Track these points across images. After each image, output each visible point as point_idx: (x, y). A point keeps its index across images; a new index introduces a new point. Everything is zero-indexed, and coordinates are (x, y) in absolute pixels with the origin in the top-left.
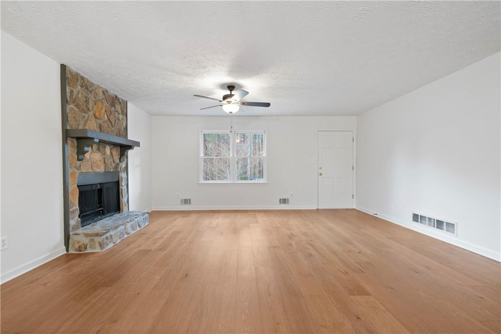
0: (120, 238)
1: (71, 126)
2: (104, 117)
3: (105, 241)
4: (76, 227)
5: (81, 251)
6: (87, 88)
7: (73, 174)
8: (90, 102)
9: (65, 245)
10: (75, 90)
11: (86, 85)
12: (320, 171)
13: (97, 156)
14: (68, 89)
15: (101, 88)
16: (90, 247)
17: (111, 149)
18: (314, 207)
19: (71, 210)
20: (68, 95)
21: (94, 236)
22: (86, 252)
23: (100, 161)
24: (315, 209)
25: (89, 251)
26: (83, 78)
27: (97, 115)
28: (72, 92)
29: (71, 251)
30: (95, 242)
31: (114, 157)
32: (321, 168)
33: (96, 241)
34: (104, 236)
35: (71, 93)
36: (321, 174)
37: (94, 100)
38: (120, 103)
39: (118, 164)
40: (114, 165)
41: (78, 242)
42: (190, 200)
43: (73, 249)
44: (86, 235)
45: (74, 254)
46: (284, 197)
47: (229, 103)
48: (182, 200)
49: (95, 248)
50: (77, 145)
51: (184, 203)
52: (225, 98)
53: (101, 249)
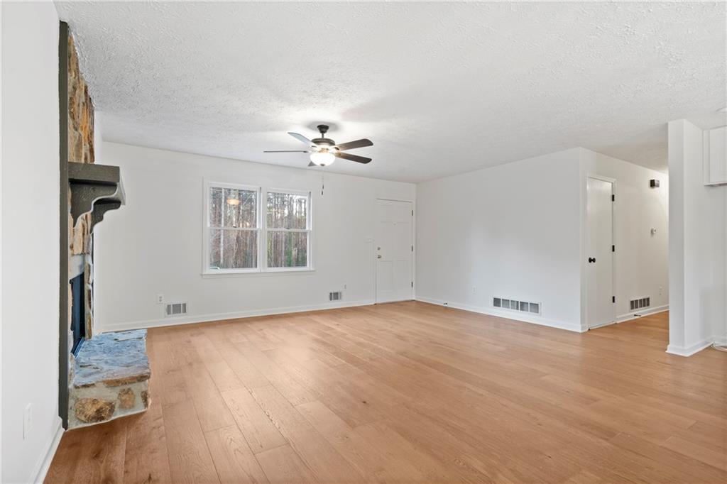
5: (103, 418)
9: (60, 415)
12: (379, 253)
14: (69, 77)
16: (122, 407)
22: (114, 418)
24: (373, 303)
25: (118, 414)
27: (83, 134)
29: (77, 425)
30: (132, 394)
31: (88, 224)
32: (379, 249)
33: (135, 392)
40: (87, 240)
41: (94, 401)
42: (185, 305)
43: (83, 418)
44: (112, 384)
45: (80, 429)
46: (336, 291)
47: (322, 150)
48: (169, 306)
49: (132, 407)
50: (72, 196)
51: (173, 313)
52: (317, 141)
53: (146, 405)
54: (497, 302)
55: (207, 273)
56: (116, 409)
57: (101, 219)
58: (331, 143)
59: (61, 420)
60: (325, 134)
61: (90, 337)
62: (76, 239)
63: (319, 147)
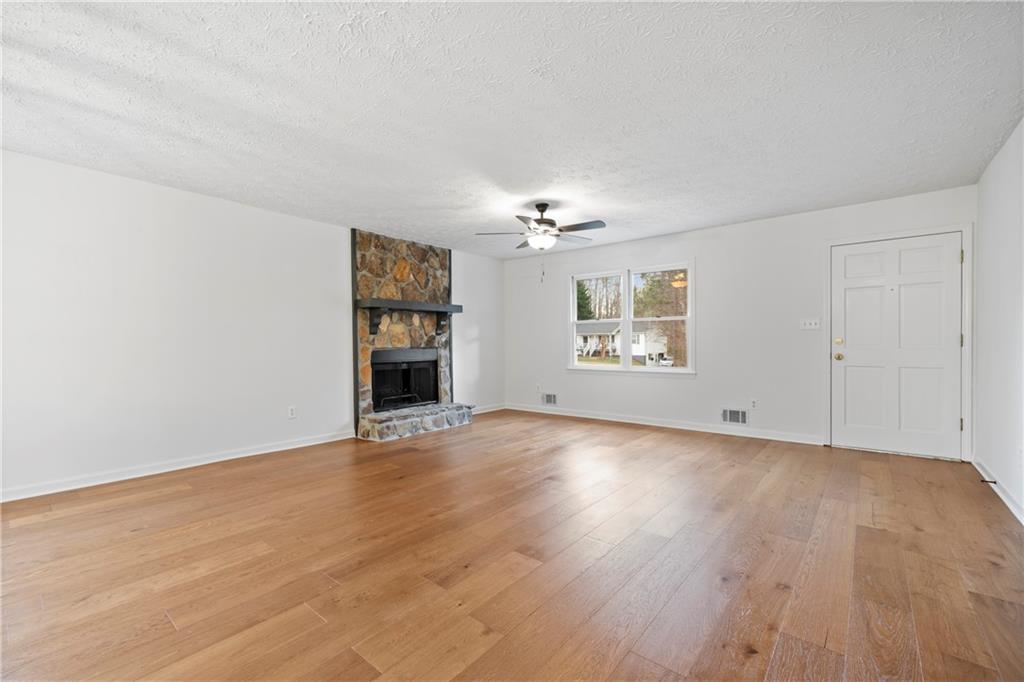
0: (411, 432)
1: (362, 296)
2: (409, 277)
3: (386, 430)
4: (366, 411)
6: (383, 248)
7: (365, 350)
8: (388, 263)
9: (355, 428)
10: (368, 254)
11: (382, 243)
13: (399, 328)
14: (358, 256)
15: (405, 242)
17: (421, 318)
19: (361, 390)
20: (359, 260)
23: (403, 333)
26: (377, 237)
27: (398, 277)
28: (363, 256)
29: (359, 437)
31: (426, 328)
34: (384, 425)
35: (362, 258)
36: (839, 358)
37: (394, 258)
38: (437, 255)
39: (433, 338)
40: (426, 338)
46: (730, 409)
51: (547, 402)
55: (571, 368)
60: (544, 214)
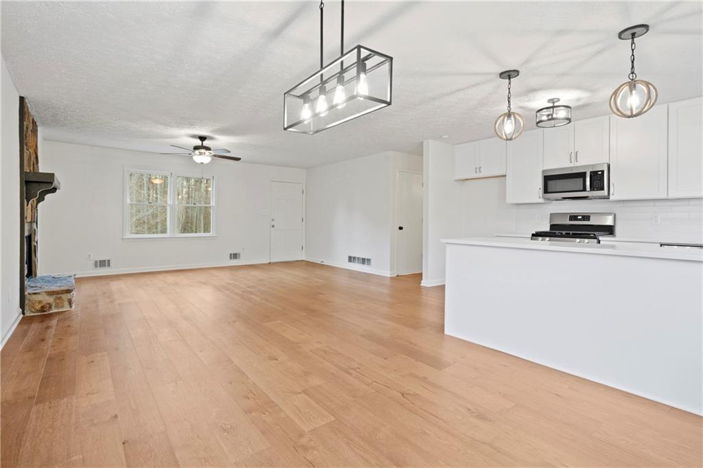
5: (45, 311)
9: (21, 307)
12: (273, 223)
16: (57, 306)
18: (266, 261)
20: (25, 131)
21: (63, 293)
22: (51, 312)
25: (54, 310)
29: (28, 314)
30: (62, 300)
32: (273, 220)
33: (64, 299)
36: (273, 226)
41: (40, 302)
42: (109, 261)
43: (33, 310)
44: (50, 293)
45: (32, 316)
46: (235, 252)
47: (201, 154)
48: (96, 262)
49: (62, 307)
50: (27, 189)
51: (100, 267)
52: (196, 148)
53: (71, 307)
54: (351, 259)
55: (127, 237)
56: (53, 307)
57: (43, 200)
58: (208, 149)
59: (21, 310)
60: (204, 142)
61: (36, 276)
62: (28, 213)
63: (197, 152)
